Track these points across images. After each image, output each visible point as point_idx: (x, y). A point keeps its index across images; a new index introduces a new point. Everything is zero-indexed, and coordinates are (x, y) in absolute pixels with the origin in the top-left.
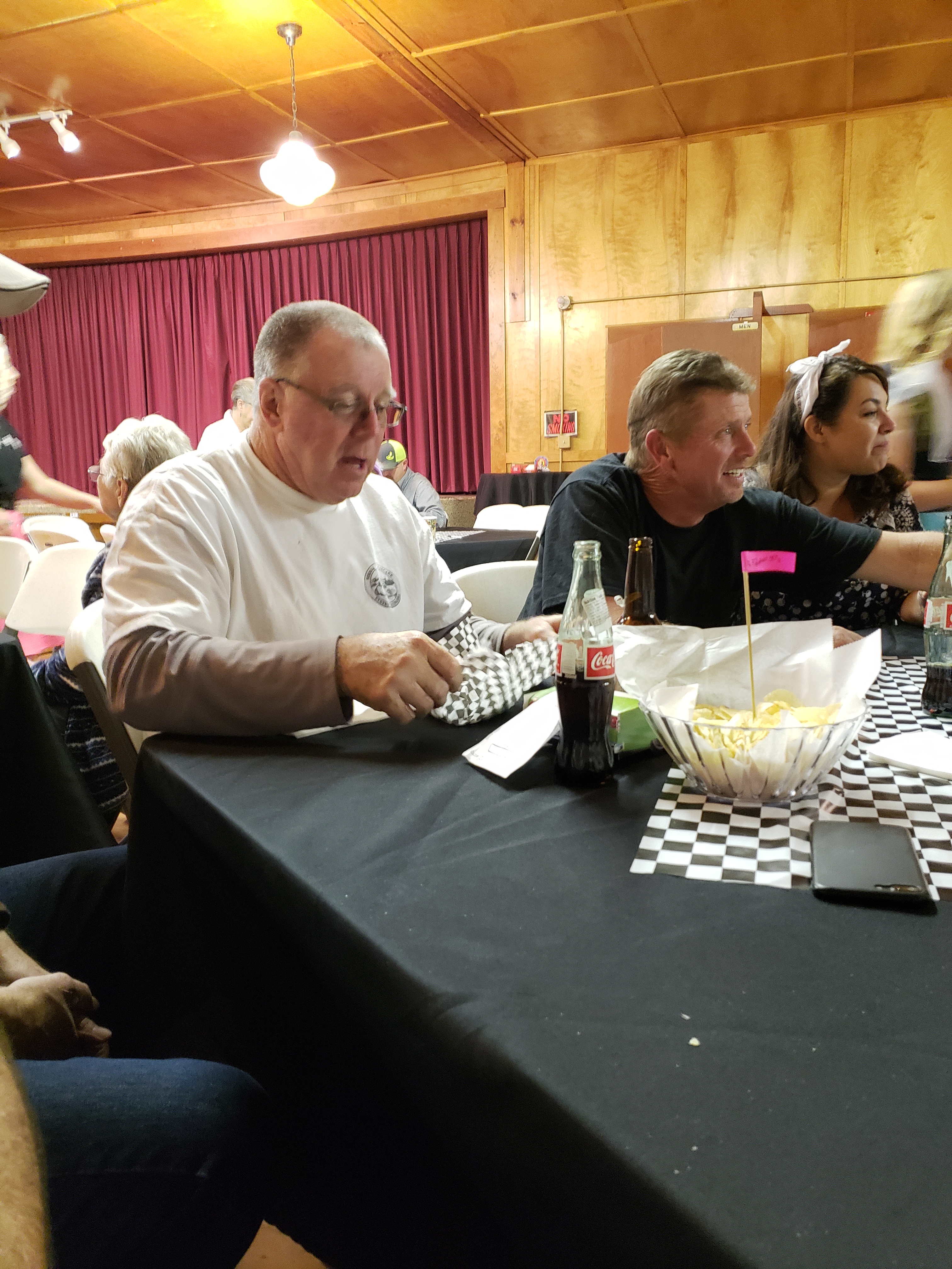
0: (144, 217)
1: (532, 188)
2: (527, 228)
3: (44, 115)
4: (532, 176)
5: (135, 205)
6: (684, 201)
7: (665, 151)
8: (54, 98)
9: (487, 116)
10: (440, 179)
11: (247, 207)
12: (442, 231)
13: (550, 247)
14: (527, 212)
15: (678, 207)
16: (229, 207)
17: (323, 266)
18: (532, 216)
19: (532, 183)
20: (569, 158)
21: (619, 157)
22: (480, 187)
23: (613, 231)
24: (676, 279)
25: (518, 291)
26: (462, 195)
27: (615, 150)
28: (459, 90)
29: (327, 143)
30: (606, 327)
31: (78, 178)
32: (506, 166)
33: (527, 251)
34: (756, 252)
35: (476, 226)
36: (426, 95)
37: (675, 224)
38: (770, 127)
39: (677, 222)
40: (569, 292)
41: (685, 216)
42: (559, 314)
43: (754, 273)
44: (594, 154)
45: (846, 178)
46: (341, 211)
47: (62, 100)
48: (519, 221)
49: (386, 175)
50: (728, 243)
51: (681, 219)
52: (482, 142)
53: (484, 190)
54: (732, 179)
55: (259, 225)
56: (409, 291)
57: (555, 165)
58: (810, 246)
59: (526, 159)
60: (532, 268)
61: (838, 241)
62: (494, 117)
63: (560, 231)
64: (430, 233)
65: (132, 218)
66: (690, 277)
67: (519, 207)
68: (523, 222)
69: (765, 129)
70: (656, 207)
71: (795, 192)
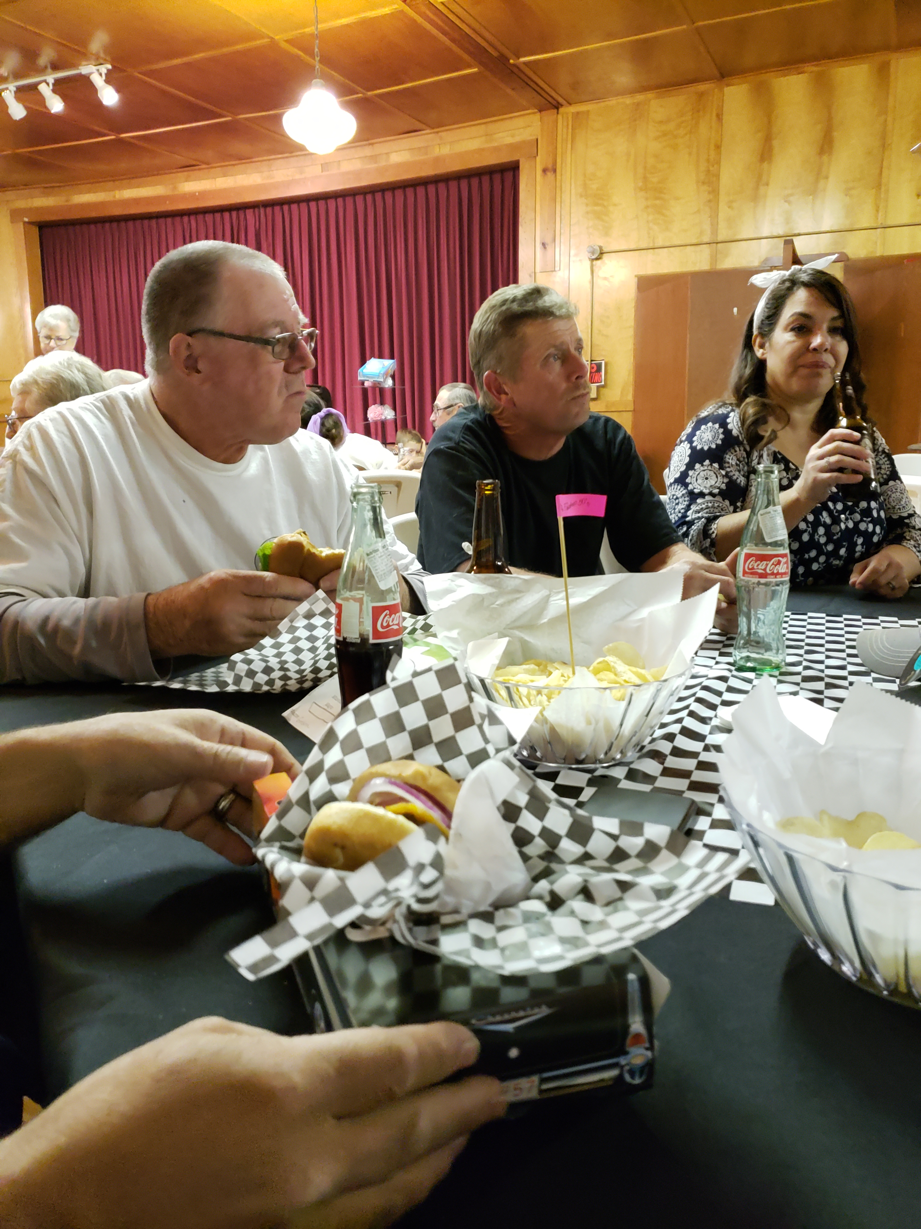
0: (189, 171)
1: (565, 136)
2: (558, 177)
3: (85, 69)
4: (565, 124)
5: (180, 159)
6: (718, 147)
7: (701, 95)
8: (94, 52)
9: (517, 62)
10: (473, 128)
11: (286, 160)
12: (475, 182)
13: (581, 196)
14: (559, 161)
15: (712, 153)
16: (269, 160)
17: (359, 216)
18: (564, 165)
19: (565, 130)
20: (602, 104)
21: (653, 102)
22: (513, 136)
23: (645, 179)
24: (707, 227)
25: (548, 240)
26: (495, 144)
27: (650, 95)
28: (487, 35)
29: (358, 93)
30: (636, 276)
31: (123, 133)
32: (538, 114)
33: (558, 200)
34: (791, 199)
35: (509, 176)
36: (453, 40)
37: (709, 171)
38: (811, 68)
39: (711, 169)
40: (599, 241)
41: (718, 163)
42: (588, 263)
43: (788, 220)
44: (628, 100)
45: (889, 119)
46: (376, 163)
47: (102, 55)
48: (550, 170)
49: (418, 125)
50: (762, 190)
51: (716, 166)
52: (513, 89)
53: (517, 139)
54: (769, 122)
55: (297, 177)
56: (442, 241)
57: (588, 111)
58: (847, 192)
59: (560, 106)
60: (562, 217)
61: (878, 186)
62: (525, 63)
63: (591, 180)
64: (464, 184)
65: (178, 172)
66: (722, 225)
67: (551, 155)
68: (555, 171)
69: (806, 69)
70: (690, 154)
71: (835, 134)
